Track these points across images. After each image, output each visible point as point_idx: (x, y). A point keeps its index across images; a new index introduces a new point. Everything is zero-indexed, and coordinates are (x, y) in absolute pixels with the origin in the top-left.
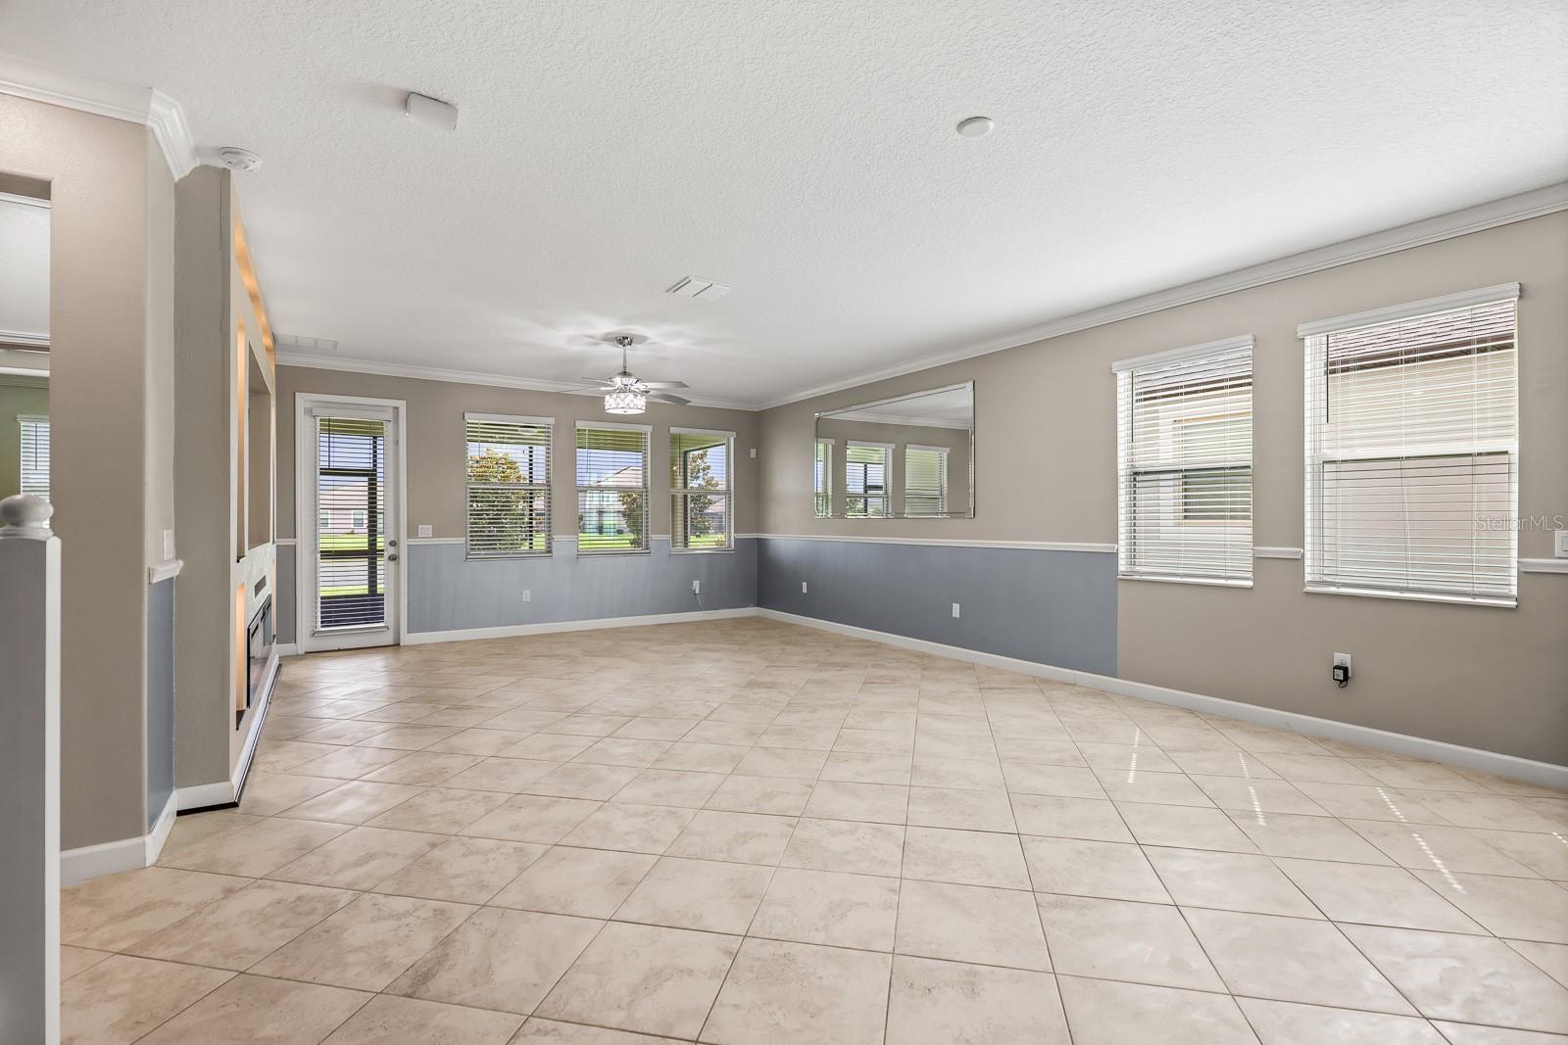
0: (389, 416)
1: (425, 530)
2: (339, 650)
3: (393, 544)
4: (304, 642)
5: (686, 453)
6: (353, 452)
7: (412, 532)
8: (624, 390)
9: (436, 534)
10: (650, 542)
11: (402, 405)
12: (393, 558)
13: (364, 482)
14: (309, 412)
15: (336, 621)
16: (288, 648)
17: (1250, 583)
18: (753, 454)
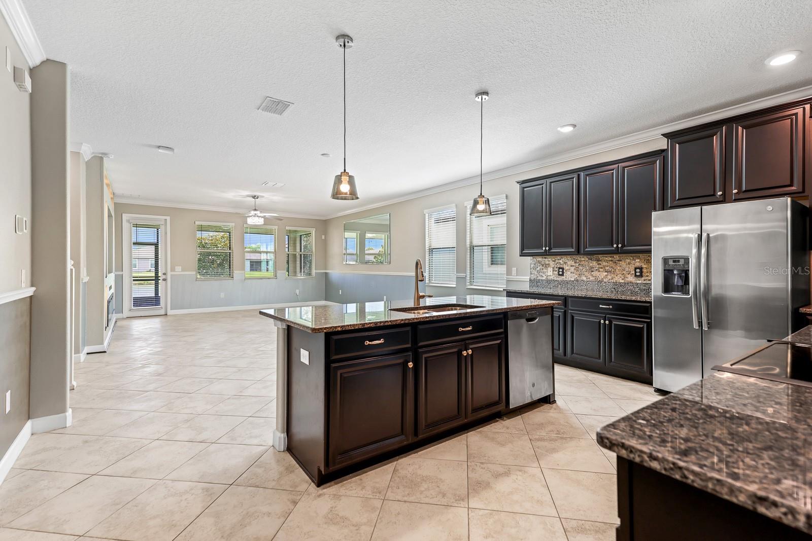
0: (163, 223)
1: (178, 268)
2: (141, 317)
3: (164, 274)
4: (126, 313)
5: (301, 236)
6: (148, 235)
7: (173, 270)
8: (255, 215)
9: (183, 270)
10: (277, 274)
11: (168, 218)
12: (164, 280)
13: (153, 247)
14: (128, 221)
15: (140, 305)
16: (119, 316)
17: (455, 286)
18: (323, 237)
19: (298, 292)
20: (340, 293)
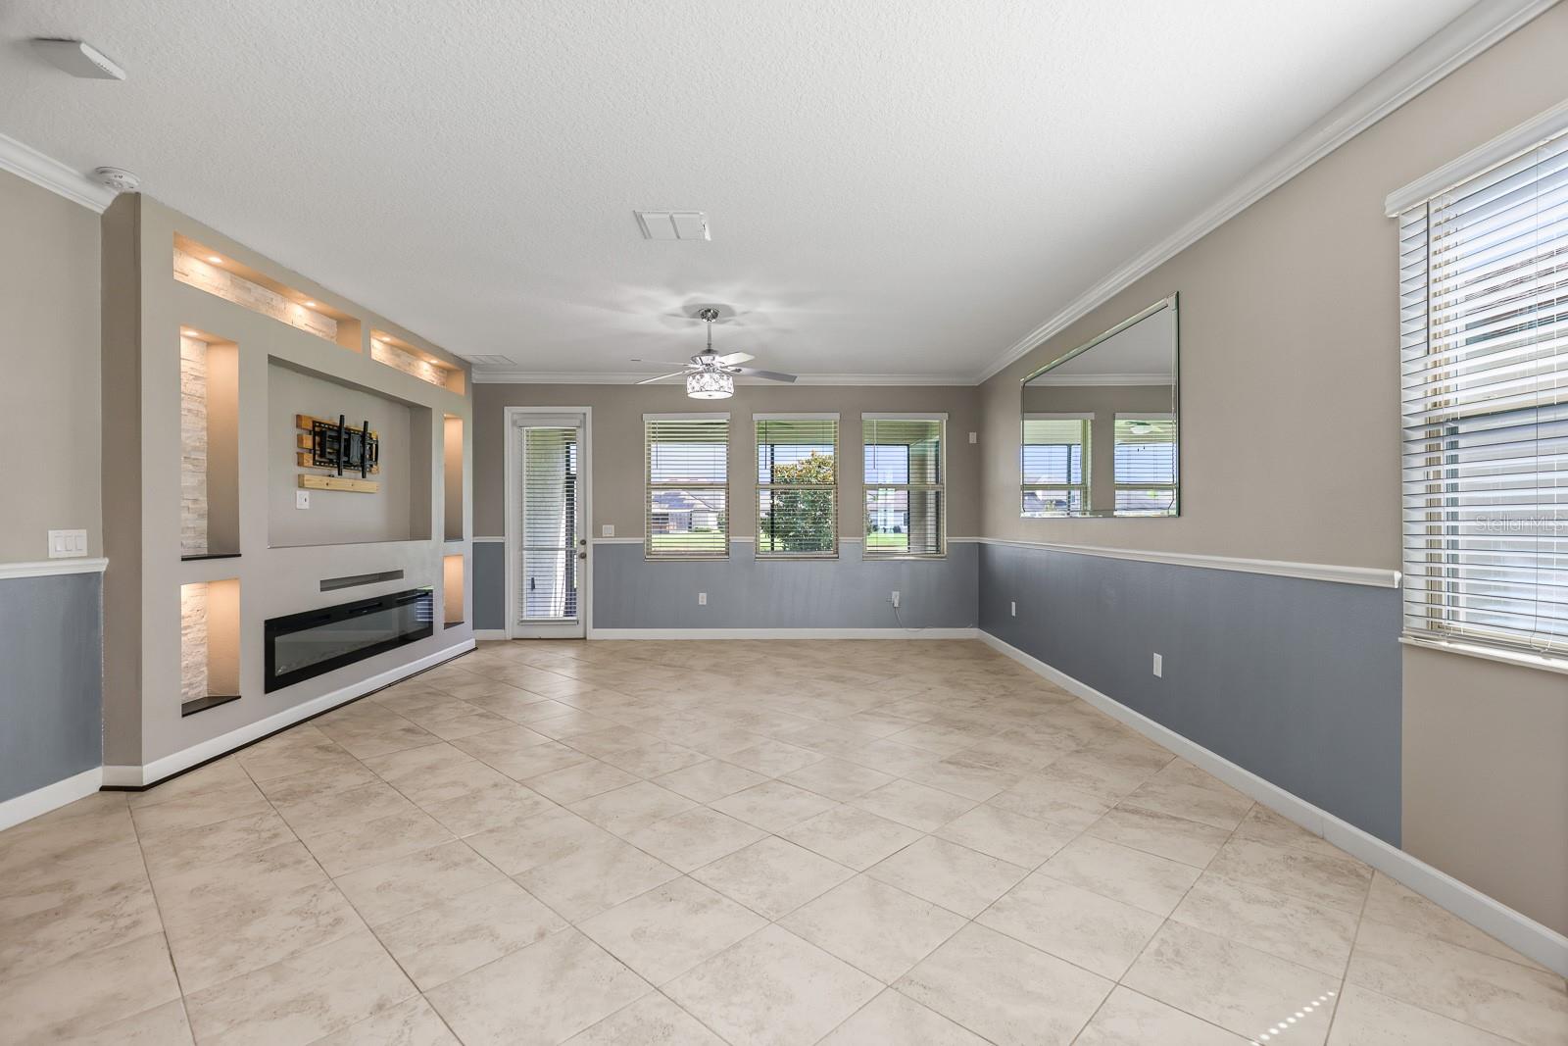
0: (579, 422)
1: (608, 530)
2: (539, 639)
3: (583, 542)
4: (511, 630)
7: (597, 533)
8: (710, 369)
9: (616, 534)
10: (840, 545)
11: (588, 410)
12: (584, 556)
14: (515, 424)
16: (495, 634)
18: (973, 438)
19: (896, 597)
20: (1014, 614)
